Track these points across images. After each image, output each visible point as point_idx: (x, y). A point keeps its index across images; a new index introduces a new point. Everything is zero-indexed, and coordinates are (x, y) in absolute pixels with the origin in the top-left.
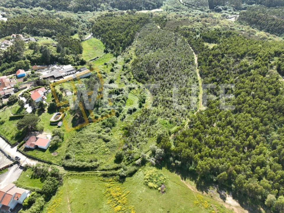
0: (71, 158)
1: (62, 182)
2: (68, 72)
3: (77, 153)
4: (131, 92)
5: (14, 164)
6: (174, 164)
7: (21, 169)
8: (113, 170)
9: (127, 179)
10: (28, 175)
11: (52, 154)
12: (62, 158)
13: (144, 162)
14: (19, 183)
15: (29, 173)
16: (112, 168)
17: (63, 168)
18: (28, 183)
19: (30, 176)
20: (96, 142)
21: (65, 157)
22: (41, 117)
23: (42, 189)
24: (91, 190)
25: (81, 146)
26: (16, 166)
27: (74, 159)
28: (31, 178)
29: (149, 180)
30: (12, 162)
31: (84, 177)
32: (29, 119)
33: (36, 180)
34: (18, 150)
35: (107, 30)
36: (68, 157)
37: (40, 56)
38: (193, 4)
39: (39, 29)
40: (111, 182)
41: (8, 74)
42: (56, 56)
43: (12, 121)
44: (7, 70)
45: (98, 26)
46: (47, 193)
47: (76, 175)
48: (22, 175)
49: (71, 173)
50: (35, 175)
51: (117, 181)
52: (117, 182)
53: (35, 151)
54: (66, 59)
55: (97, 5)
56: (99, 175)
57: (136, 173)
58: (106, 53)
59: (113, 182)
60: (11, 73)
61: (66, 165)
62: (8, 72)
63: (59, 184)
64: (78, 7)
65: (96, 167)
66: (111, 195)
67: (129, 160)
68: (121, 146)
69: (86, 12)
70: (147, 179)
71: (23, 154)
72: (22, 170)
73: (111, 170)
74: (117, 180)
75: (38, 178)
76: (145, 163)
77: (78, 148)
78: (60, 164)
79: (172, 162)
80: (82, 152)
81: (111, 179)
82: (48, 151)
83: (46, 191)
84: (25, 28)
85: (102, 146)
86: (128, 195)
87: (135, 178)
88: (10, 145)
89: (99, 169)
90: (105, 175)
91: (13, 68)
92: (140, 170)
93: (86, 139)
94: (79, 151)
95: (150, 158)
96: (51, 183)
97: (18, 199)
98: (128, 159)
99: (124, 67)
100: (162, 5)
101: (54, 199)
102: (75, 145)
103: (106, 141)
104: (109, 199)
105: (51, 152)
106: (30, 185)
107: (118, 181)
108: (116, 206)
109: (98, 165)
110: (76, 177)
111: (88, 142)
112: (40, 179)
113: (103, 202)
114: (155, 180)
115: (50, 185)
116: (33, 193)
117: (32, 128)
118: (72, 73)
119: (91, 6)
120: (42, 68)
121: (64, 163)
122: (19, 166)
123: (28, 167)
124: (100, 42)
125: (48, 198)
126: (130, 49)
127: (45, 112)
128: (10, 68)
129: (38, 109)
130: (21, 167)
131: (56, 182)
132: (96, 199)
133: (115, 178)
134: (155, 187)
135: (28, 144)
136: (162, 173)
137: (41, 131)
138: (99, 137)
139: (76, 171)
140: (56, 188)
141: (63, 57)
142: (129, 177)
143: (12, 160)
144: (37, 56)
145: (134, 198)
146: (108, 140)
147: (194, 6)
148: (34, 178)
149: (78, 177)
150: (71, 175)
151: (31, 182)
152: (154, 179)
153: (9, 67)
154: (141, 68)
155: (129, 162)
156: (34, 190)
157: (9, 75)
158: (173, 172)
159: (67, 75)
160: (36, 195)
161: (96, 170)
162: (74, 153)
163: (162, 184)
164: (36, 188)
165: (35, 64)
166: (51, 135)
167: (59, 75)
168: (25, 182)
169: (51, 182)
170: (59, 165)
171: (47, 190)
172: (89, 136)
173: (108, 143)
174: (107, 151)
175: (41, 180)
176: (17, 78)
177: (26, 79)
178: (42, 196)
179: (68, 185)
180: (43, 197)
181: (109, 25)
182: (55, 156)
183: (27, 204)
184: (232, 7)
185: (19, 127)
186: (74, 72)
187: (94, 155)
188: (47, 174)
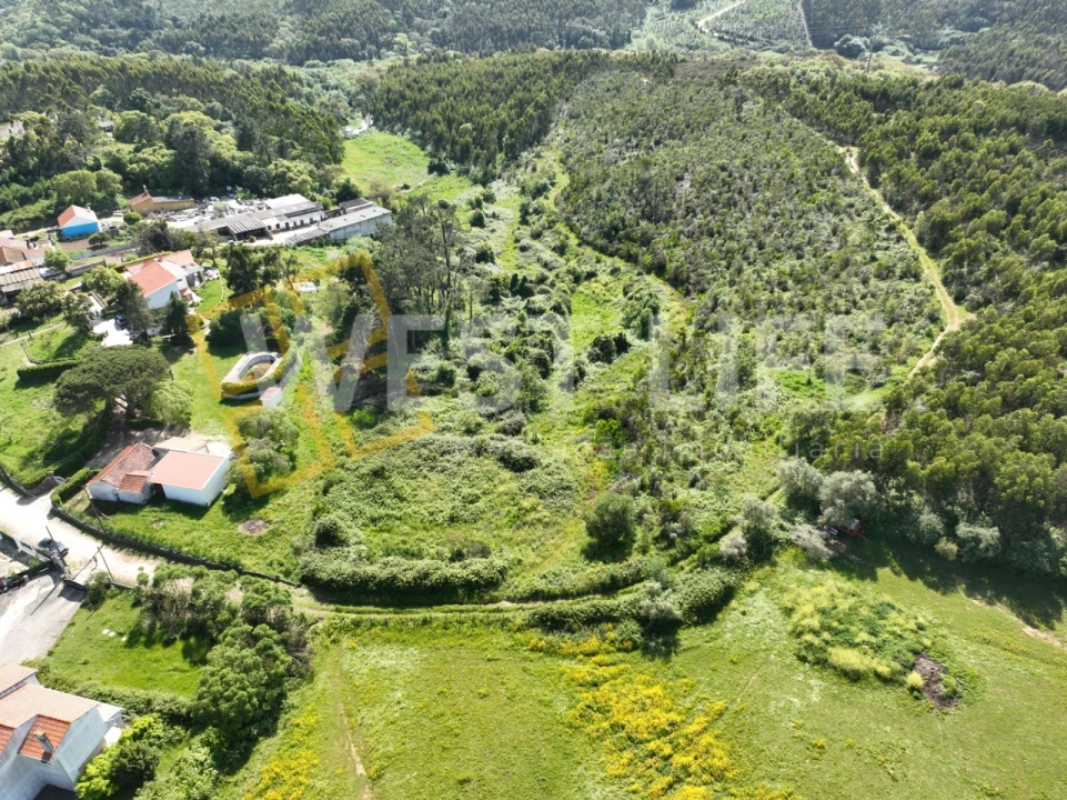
0: (342, 543)
1: (305, 662)
2: (289, 216)
3: (374, 520)
4: (581, 288)
5: (34, 573)
6: (953, 547)
7: (71, 598)
8: (588, 593)
9: (686, 637)
10: (111, 628)
11: (241, 528)
12: (298, 544)
13: (761, 548)
14: (57, 671)
15: (117, 617)
16: (581, 585)
17: (304, 591)
18: (109, 672)
19: (121, 635)
20: (466, 469)
21: (312, 537)
22: (175, 368)
23: (200, 697)
24: (488, 703)
25: (390, 487)
26: (44, 584)
27: (363, 547)
28: (131, 644)
29: (826, 635)
30: (19, 567)
31: (432, 636)
32: (117, 360)
33: (159, 651)
34: (54, 513)
35: (435, 99)
36: (328, 538)
37: (166, 159)
38: (749, 34)
39: (158, 95)
40: (594, 654)
41: (21, 225)
42: (237, 163)
43: (31, 390)
44: (20, 210)
45: (397, 87)
46: (230, 722)
47: (386, 623)
48: (73, 629)
49: (354, 616)
50: (152, 627)
51: (627, 651)
52: (628, 656)
53: (149, 514)
54: (277, 176)
55: (382, 39)
56: (519, 621)
57: (734, 603)
58: (440, 175)
59: (607, 658)
60: (35, 223)
61: (324, 576)
62: (22, 220)
63: (289, 673)
64: (308, 46)
65: (492, 584)
66: (617, 727)
67: (671, 544)
68: (596, 489)
69: (337, 62)
70: (816, 633)
71: (85, 529)
72: (74, 605)
73: (580, 594)
74: (628, 644)
75: (168, 643)
76: (770, 553)
77: (377, 500)
78: (287, 574)
79: (936, 537)
80: (400, 519)
81: (593, 642)
82: (216, 513)
83: (224, 706)
84: (99, 91)
85: (502, 488)
86: (720, 723)
87: (732, 631)
88: (16, 489)
89: (509, 592)
90: (553, 619)
91: (44, 203)
92: (752, 585)
93: (412, 457)
94: (382, 511)
95: (786, 524)
96: (249, 661)
97: (47, 756)
98: (664, 539)
99: (525, 211)
100: (629, 41)
101: (267, 755)
102: (361, 483)
103: (519, 465)
104: (611, 752)
105: (236, 519)
106: (120, 680)
107: (635, 647)
108: (670, 786)
109: (502, 572)
110: (387, 634)
111: (425, 472)
112: (180, 645)
113: (580, 769)
114: (864, 636)
115: (247, 670)
116: (141, 721)
117: (129, 413)
118: (307, 221)
119: (357, 41)
120: (175, 207)
121: (312, 566)
122: (61, 586)
123: (108, 586)
124: (409, 144)
125: (232, 754)
126: (538, 156)
127: (195, 350)
128: (33, 203)
129: (159, 338)
130: (72, 590)
131: (276, 658)
132: (526, 750)
133: (612, 635)
134: (884, 669)
135: (109, 480)
136: (887, 598)
137: (180, 425)
138: (480, 451)
139: (385, 605)
140: (275, 692)
141: (265, 165)
142: (696, 624)
143: (21, 557)
144: (152, 158)
145: (766, 736)
146: (526, 460)
147: (752, 39)
148: (149, 644)
149: (401, 636)
150: (357, 624)
151: (126, 663)
152: (853, 629)
153: (25, 200)
154: (609, 200)
155: (673, 551)
156: (146, 707)
157: (25, 230)
158: (957, 592)
159: (287, 228)
160: (159, 732)
161: (494, 600)
162: (360, 521)
163: (916, 653)
164: (161, 696)
165: (143, 191)
166: (230, 443)
167: (250, 225)
168: (89, 667)
169: (249, 655)
170: (282, 577)
171: (228, 699)
172: (424, 446)
173: (530, 472)
174: (534, 509)
175: (187, 653)
176: (61, 241)
177: (103, 239)
178: (196, 741)
179: (347, 677)
180: (206, 743)
181: (440, 83)
182: (256, 534)
183: (101, 784)
184: (902, 39)
185: (66, 396)
186: (316, 216)
187: (464, 528)
188: (224, 615)
